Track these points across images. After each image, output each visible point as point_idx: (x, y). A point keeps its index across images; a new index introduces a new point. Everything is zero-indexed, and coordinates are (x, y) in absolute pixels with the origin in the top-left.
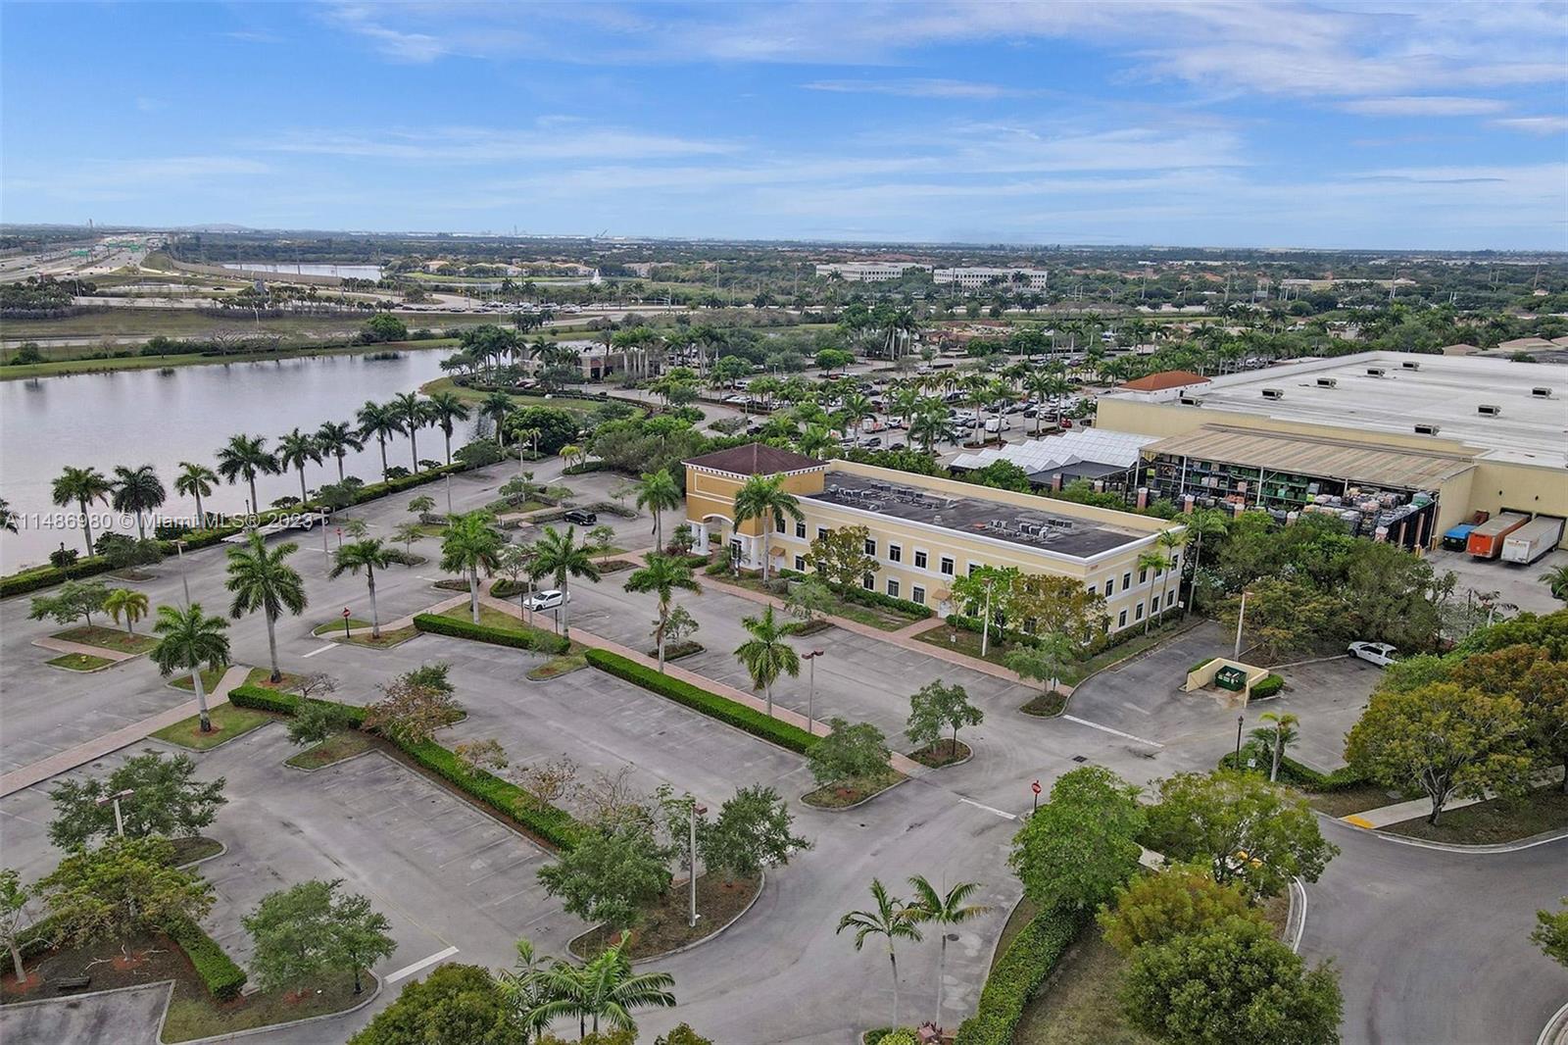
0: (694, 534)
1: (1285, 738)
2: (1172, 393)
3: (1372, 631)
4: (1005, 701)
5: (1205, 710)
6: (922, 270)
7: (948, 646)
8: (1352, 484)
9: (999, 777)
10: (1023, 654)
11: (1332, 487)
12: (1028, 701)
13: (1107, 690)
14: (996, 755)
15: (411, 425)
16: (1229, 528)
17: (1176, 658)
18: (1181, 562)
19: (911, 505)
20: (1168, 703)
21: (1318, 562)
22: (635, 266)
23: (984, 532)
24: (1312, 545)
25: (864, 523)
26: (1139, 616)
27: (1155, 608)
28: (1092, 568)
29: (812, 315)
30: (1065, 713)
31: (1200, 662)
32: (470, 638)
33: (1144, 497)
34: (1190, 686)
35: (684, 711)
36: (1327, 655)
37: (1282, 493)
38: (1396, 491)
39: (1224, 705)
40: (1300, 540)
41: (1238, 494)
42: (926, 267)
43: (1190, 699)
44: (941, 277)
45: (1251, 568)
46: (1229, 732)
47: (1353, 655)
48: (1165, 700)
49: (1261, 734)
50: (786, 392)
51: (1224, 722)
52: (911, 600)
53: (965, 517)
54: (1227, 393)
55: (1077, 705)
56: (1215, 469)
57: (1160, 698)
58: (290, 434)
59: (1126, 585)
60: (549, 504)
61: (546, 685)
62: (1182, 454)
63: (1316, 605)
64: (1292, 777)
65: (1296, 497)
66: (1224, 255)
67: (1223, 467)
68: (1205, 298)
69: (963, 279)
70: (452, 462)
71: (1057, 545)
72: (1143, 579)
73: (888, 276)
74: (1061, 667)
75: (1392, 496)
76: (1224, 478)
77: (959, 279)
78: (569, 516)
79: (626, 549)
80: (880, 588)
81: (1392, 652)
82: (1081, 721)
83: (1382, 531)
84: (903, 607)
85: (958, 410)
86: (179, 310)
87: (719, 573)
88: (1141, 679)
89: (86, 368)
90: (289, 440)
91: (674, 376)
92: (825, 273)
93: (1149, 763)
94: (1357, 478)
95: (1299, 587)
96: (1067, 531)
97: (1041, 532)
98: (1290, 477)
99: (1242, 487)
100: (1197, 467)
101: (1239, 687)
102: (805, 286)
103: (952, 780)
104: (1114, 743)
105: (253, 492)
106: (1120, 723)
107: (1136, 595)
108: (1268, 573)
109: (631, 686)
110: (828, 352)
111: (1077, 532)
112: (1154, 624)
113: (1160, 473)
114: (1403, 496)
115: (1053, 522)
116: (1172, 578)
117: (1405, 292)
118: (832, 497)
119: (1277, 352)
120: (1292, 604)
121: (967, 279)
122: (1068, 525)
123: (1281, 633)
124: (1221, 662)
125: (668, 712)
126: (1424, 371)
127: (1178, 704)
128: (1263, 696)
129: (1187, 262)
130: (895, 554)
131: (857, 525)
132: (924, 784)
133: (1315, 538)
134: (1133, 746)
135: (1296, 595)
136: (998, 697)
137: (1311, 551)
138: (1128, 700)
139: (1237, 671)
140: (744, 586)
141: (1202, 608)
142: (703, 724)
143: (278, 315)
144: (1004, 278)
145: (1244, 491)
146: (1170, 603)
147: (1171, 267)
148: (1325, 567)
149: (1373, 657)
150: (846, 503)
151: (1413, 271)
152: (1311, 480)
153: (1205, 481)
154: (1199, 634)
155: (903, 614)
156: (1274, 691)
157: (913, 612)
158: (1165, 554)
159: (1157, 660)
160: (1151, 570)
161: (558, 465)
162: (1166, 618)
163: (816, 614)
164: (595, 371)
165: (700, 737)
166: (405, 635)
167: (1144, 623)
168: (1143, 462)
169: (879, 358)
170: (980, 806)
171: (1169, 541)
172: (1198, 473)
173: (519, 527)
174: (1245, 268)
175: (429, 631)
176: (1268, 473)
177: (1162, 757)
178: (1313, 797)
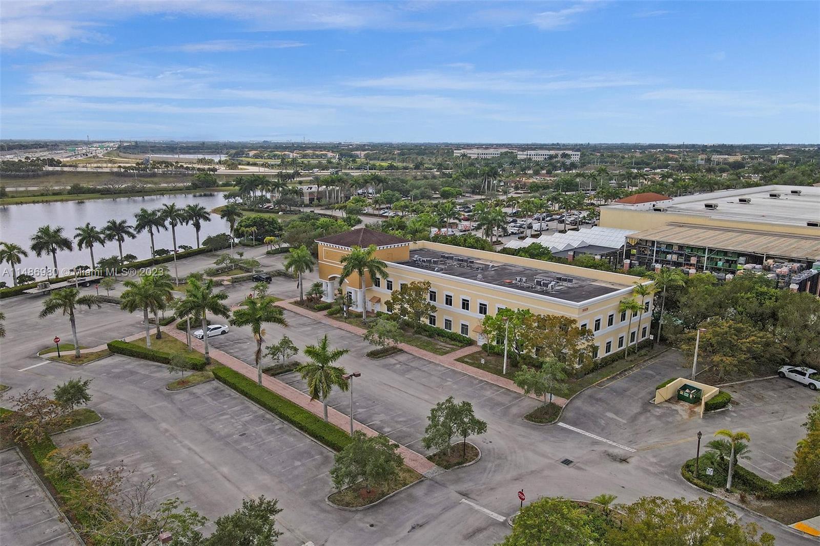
0: (324, 288)
1: (738, 449)
2: (649, 205)
3: (799, 358)
4: (514, 410)
5: (670, 419)
6: (512, 153)
7: (479, 366)
8: (768, 257)
9: (498, 477)
10: (528, 373)
11: (755, 259)
12: (531, 411)
13: (594, 402)
14: (499, 458)
15: (171, 223)
16: (686, 283)
17: (648, 377)
18: (651, 307)
19: (466, 269)
20: (640, 413)
21: (754, 306)
22: (358, 152)
23: (511, 285)
24: (749, 295)
25: (428, 279)
26: (621, 344)
27: (632, 340)
28: (584, 310)
29: (446, 174)
30: (559, 421)
31: (666, 380)
32: (142, 358)
33: (628, 266)
34: (658, 400)
35: (268, 416)
36: (762, 375)
37: (720, 264)
38: (799, 261)
39: (685, 416)
40: (739, 291)
41: (691, 265)
42: (514, 151)
43: (658, 410)
44: (521, 156)
45: (703, 310)
46: (689, 439)
47: (782, 376)
48: (638, 410)
49: (717, 445)
50: (414, 208)
51: (684, 431)
52: (460, 333)
53: (501, 276)
54: (683, 206)
55: (570, 414)
56: (675, 249)
57: (635, 409)
58: (84, 226)
59: (610, 323)
60: (248, 271)
61: (177, 394)
62: (653, 239)
63: (754, 338)
64: (744, 484)
65: (730, 267)
66: (679, 147)
67: (681, 247)
68: (669, 165)
69: (534, 157)
70: (201, 246)
71: (561, 294)
72: (623, 318)
73: (492, 156)
74: (557, 385)
75: (796, 265)
76: (681, 255)
77: (531, 157)
78: (255, 278)
79: (282, 298)
80: (440, 324)
81: (814, 374)
82: (572, 428)
83: (794, 287)
84: (453, 338)
85: (518, 220)
86: (101, 173)
87: (336, 314)
88: (621, 393)
89: (32, 200)
90: (83, 230)
91: (354, 201)
92: (459, 155)
93: (623, 466)
94: (771, 253)
95: (740, 325)
96: (569, 285)
97: (550, 285)
98: (725, 253)
99: (693, 260)
100: (663, 248)
101: (697, 401)
102: (446, 161)
103: (458, 481)
104: (596, 448)
105: (55, 262)
106: (602, 431)
107: (620, 330)
108: (716, 314)
109: (238, 395)
110: (447, 189)
111: (577, 285)
112: (631, 351)
113: (639, 252)
114: (804, 265)
115: (560, 279)
116: (646, 318)
117: (784, 161)
118: (413, 264)
119: (711, 187)
120: (736, 338)
121: (536, 157)
122: (570, 281)
123: (728, 360)
124: (681, 381)
125: (257, 417)
126: (804, 195)
127: (648, 415)
128: (715, 408)
129: (659, 150)
130: (449, 301)
131: (423, 281)
132: (436, 484)
133: (750, 289)
134: (611, 451)
135: (739, 331)
136: (509, 407)
137: (748, 299)
138: (609, 411)
139: (694, 388)
140: (350, 323)
141: (667, 340)
142: (277, 427)
143: (154, 175)
144: (556, 156)
145: (695, 263)
146: (644, 335)
147: (651, 152)
148: (760, 311)
149: (799, 378)
150: (422, 267)
151: (787, 152)
152: (740, 254)
153: (669, 257)
154: (665, 359)
155: (453, 342)
156: (724, 405)
157: (460, 341)
158: (639, 300)
159: (633, 379)
160: (629, 313)
161: (264, 249)
162: (641, 346)
163: (390, 342)
164: (311, 200)
165: (271, 438)
166: (100, 356)
167: (624, 350)
168: (629, 245)
169: (479, 194)
170: (477, 507)
171: (643, 291)
172: (664, 252)
173: (222, 285)
174: (691, 152)
175: (117, 353)
176: (711, 250)
177: (633, 461)
178: (765, 504)
